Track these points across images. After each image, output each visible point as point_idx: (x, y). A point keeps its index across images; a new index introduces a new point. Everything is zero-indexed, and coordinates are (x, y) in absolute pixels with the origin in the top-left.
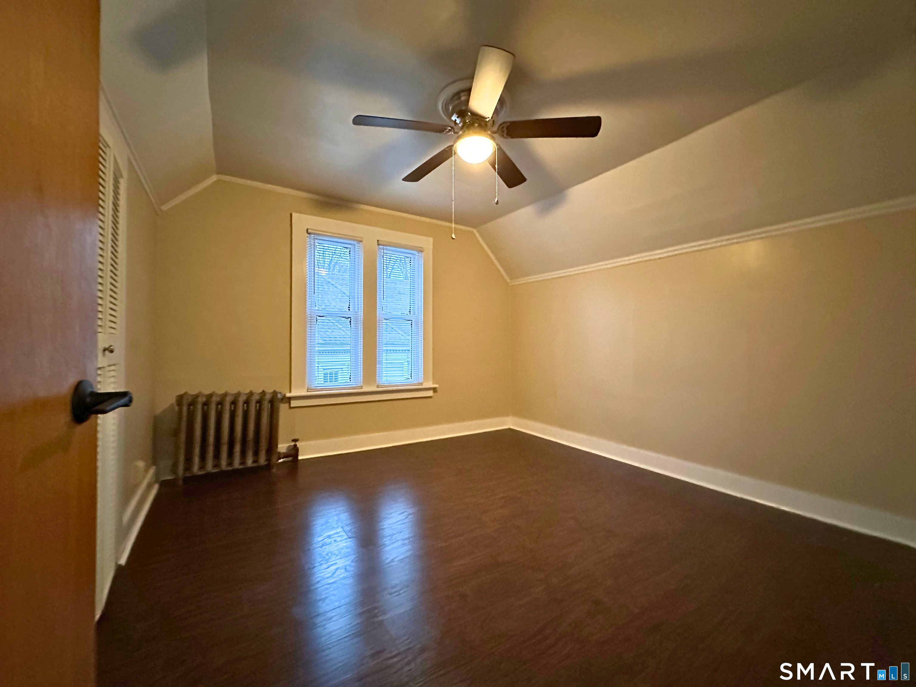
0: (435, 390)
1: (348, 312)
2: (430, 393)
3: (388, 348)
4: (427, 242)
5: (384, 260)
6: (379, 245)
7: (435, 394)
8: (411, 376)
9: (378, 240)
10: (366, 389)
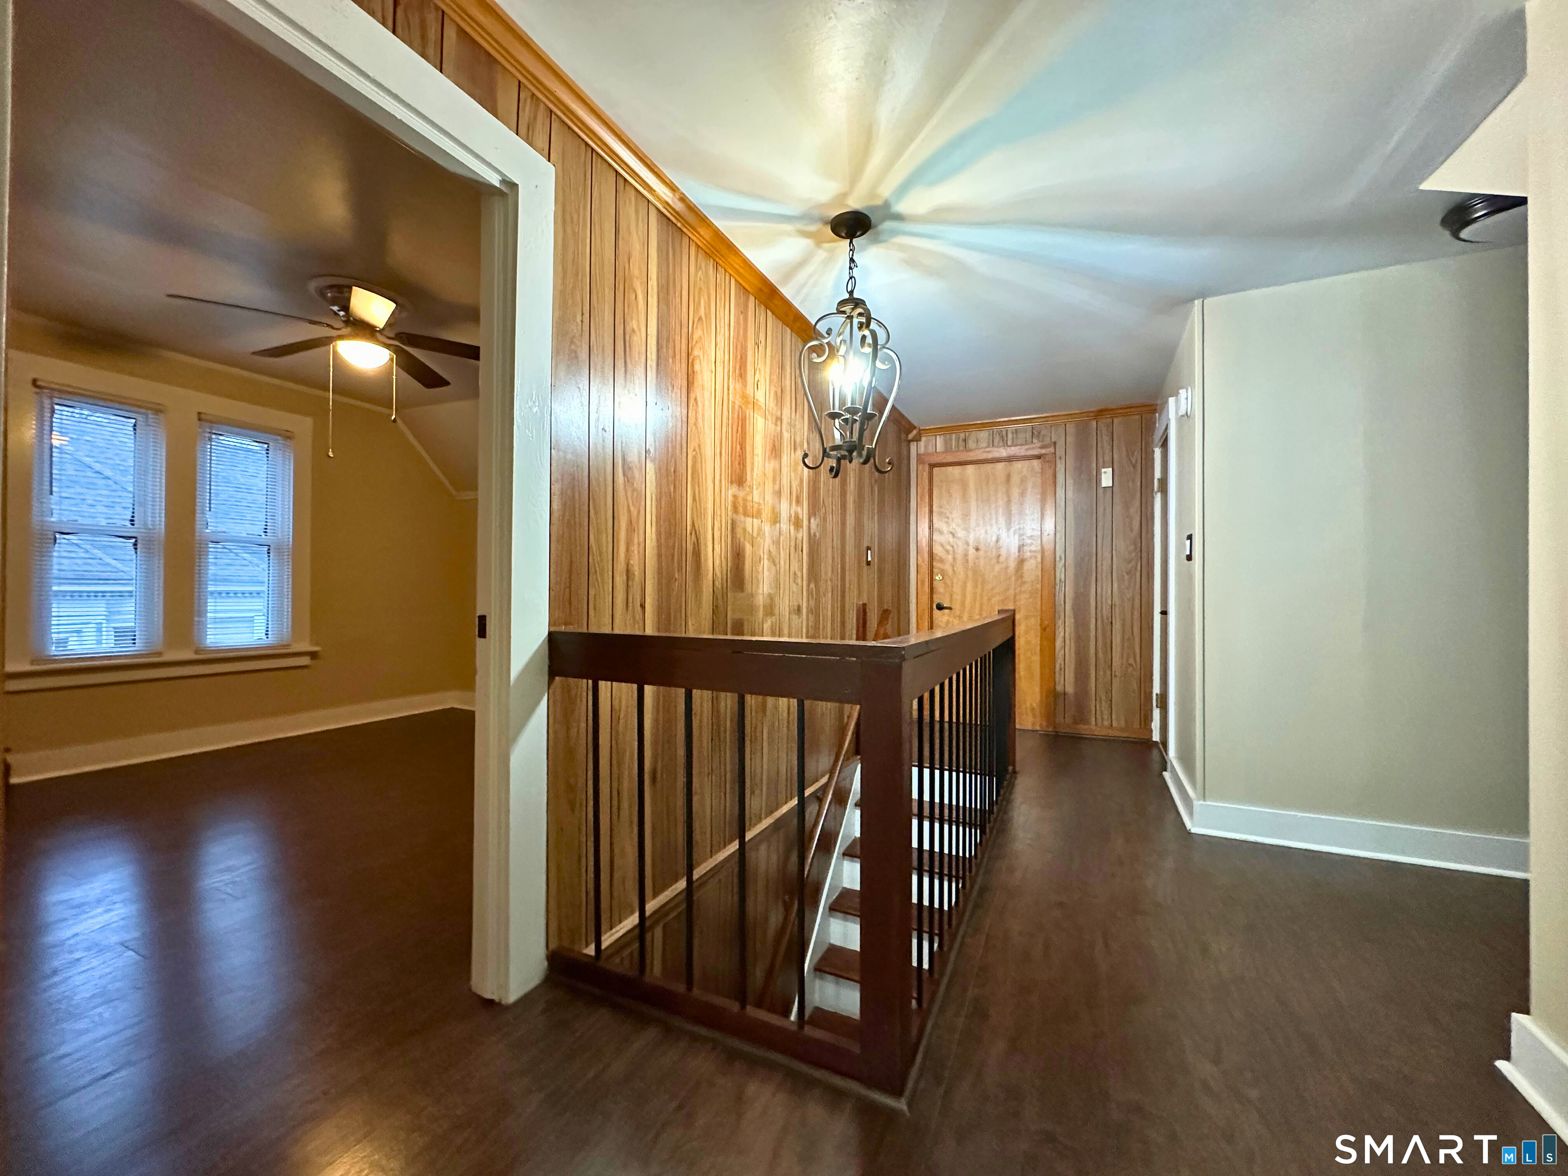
0: (313, 655)
1: (130, 528)
2: (305, 661)
3: (219, 589)
4: (303, 425)
5: (211, 445)
6: (200, 420)
7: (313, 662)
8: (267, 634)
9: (199, 413)
10: (169, 656)
